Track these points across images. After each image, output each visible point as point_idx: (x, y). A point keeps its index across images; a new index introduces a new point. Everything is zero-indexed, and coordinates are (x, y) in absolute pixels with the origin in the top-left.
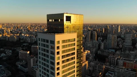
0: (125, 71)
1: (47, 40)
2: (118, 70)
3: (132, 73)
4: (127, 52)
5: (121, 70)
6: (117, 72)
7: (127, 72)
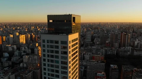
0: (96, 64)
1: (55, 41)
2: (90, 63)
3: (102, 64)
4: (90, 47)
5: (92, 63)
6: (89, 65)
7: (97, 64)
